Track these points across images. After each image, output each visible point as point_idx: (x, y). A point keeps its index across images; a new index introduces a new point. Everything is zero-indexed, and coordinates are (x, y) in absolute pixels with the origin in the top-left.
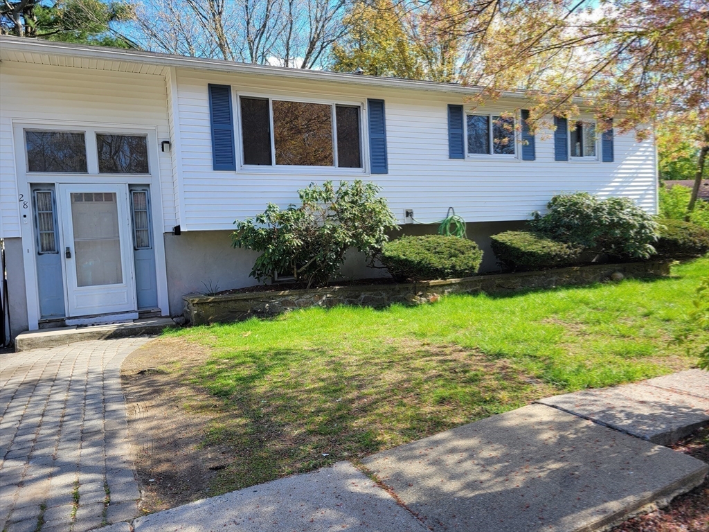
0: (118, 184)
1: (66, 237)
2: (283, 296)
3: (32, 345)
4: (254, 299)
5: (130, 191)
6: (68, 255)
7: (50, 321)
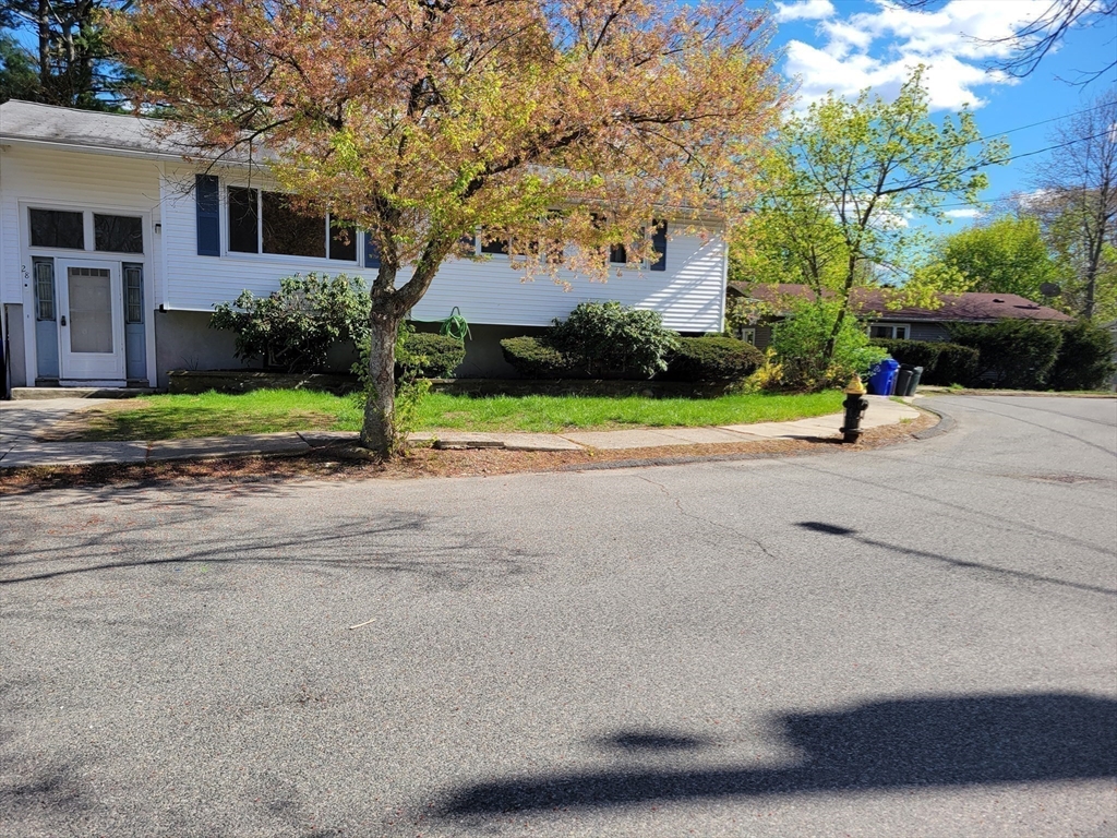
0: (113, 261)
1: (63, 307)
2: (258, 377)
3: (24, 396)
4: (229, 378)
5: (124, 268)
6: (64, 323)
7: (46, 381)
